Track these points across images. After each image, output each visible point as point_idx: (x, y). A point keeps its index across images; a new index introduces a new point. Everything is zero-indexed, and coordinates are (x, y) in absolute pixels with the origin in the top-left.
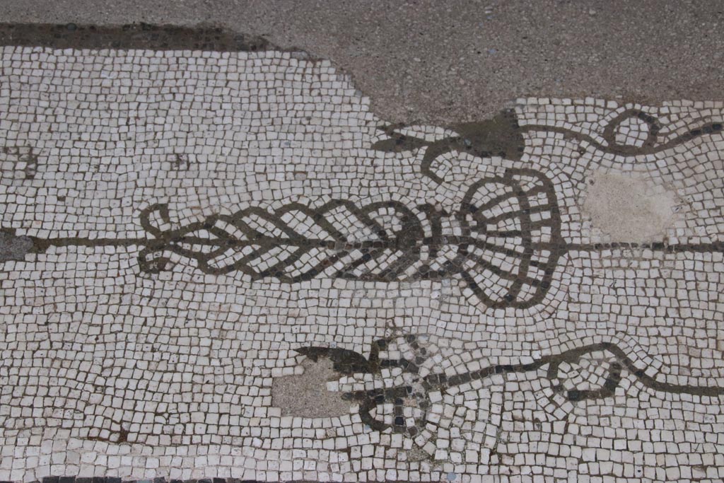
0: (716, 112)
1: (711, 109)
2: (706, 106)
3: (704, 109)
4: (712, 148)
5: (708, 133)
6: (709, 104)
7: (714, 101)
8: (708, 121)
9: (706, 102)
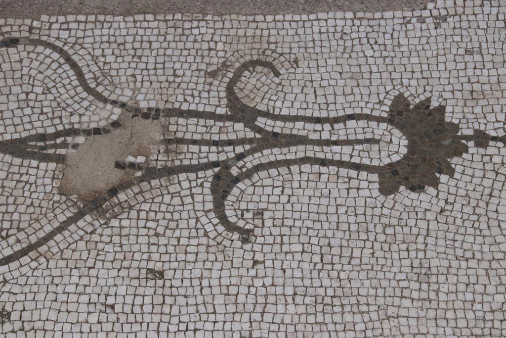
0: (15, 28)
1: (11, 26)
2: (8, 23)
3: (6, 25)
4: (7, 60)
5: (5, 46)
6: (11, 21)
7: (15, 18)
8: (6, 36)
9: (8, 19)
